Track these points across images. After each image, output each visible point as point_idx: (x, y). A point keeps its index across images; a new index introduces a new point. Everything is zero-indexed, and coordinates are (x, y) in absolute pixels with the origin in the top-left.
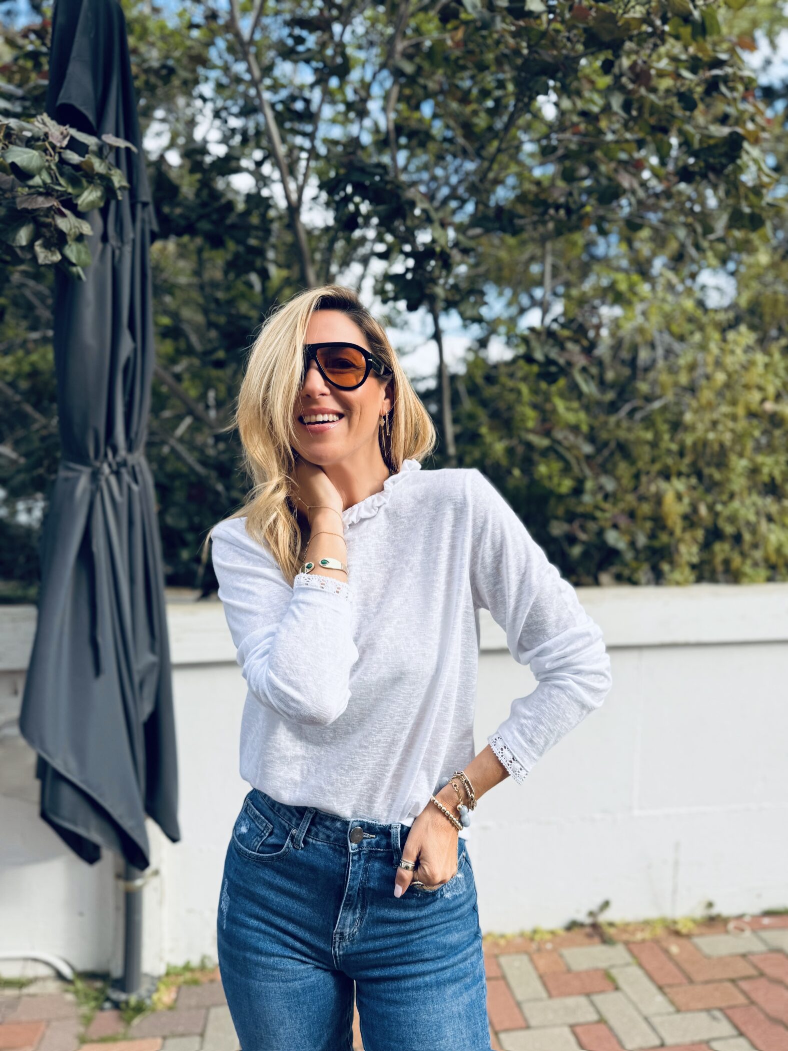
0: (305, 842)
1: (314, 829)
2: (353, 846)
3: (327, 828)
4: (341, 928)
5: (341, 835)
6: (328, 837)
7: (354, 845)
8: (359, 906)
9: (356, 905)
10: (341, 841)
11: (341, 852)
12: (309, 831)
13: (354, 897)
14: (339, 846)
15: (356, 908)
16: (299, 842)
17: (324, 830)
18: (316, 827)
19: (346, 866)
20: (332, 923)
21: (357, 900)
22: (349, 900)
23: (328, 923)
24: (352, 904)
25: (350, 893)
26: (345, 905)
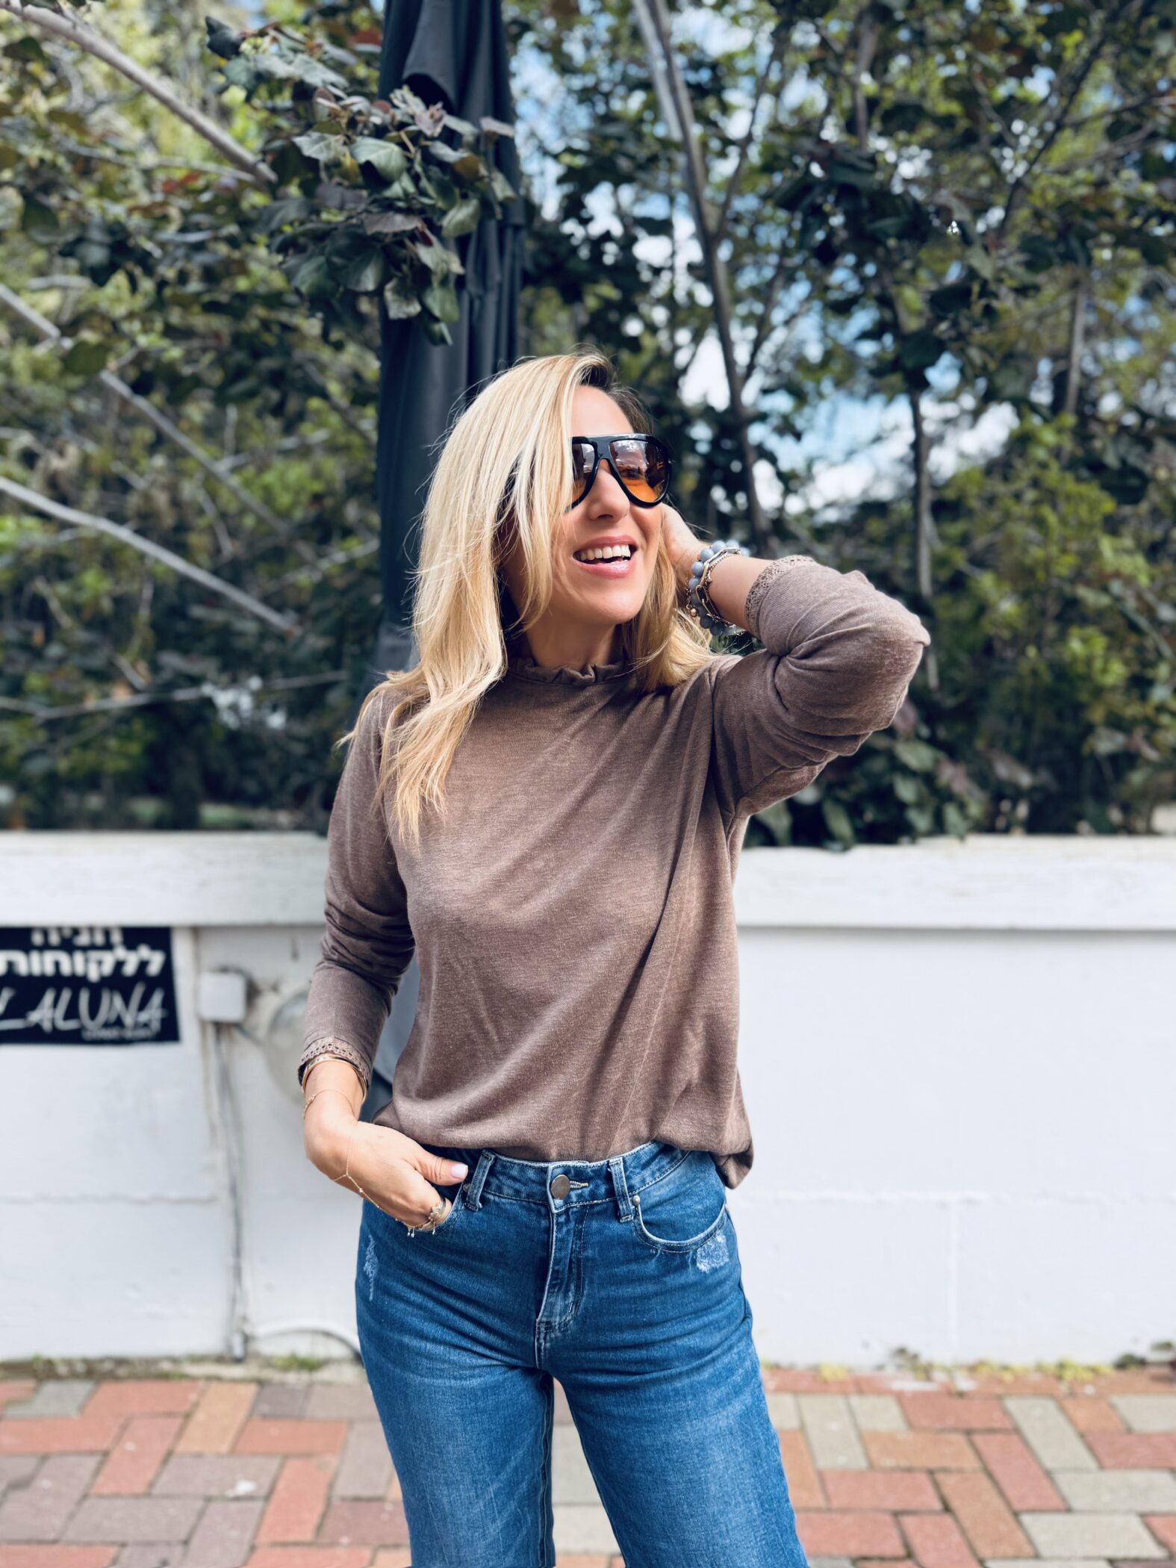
0: (483, 1200)
1: (494, 1182)
2: (556, 1204)
3: (514, 1179)
4: (547, 1317)
5: (536, 1189)
6: (517, 1192)
7: (559, 1202)
8: (573, 1287)
9: (568, 1285)
10: (537, 1197)
11: (539, 1212)
12: (487, 1184)
13: (563, 1272)
14: (535, 1203)
15: (567, 1291)
16: (475, 1201)
17: (509, 1182)
18: (498, 1179)
19: (548, 1231)
20: (533, 1308)
21: (569, 1278)
22: (557, 1278)
23: (528, 1308)
24: (561, 1284)
25: (556, 1268)
26: (552, 1286)
